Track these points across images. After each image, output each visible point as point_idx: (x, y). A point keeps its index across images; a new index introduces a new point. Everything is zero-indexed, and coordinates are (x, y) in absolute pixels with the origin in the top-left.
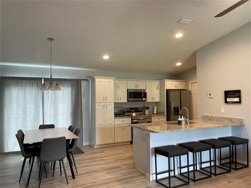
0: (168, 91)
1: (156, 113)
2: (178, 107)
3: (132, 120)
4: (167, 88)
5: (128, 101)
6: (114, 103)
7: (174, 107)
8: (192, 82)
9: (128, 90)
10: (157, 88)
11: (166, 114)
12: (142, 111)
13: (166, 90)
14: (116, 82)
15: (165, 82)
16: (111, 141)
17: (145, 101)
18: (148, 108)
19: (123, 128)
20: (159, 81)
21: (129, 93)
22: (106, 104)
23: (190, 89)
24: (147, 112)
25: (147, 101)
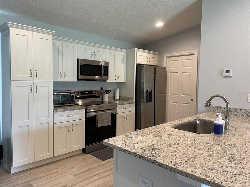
0: (139, 67)
1: (118, 99)
2: (151, 90)
3: (86, 112)
4: (138, 63)
5: (78, 79)
6: (54, 82)
7: (147, 91)
8: (167, 56)
9: (78, 60)
10: (123, 62)
11: (134, 100)
12: (99, 97)
13: (136, 64)
14: (57, 42)
15: (136, 52)
16: (47, 155)
17: (105, 80)
18: (107, 92)
19: (70, 128)
20: (125, 50)
21: (81, 65)
22: (36, 83)
23: (165, 66)
24: (106, 98)
25: (108, 81)
